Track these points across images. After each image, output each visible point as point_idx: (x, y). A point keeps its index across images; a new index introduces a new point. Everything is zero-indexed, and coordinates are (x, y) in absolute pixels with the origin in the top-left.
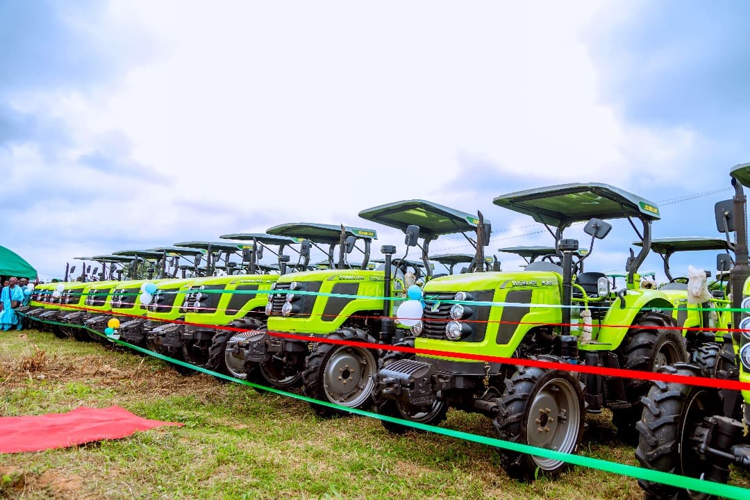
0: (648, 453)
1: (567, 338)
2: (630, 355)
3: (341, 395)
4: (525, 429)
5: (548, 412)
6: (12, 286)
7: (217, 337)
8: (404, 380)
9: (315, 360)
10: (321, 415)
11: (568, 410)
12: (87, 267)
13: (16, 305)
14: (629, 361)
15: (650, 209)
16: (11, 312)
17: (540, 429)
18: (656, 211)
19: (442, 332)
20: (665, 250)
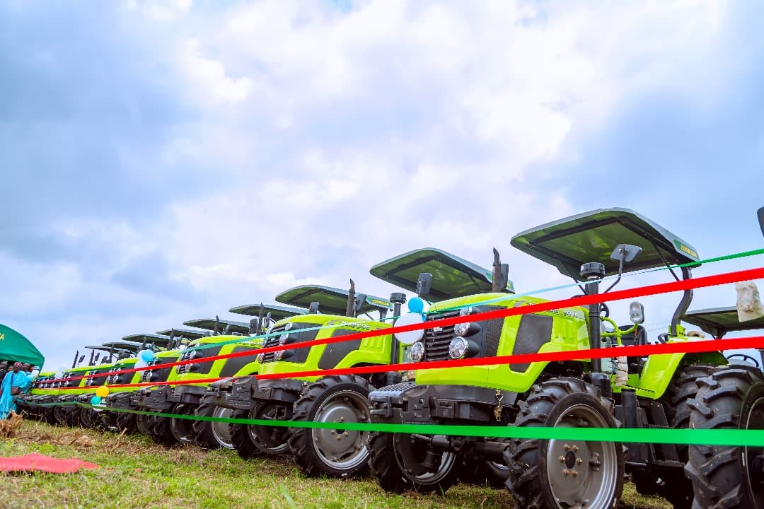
0: (702, 466)
1: (597, 376)
2: (679, 406)
3: (334, 453)
4: (544, 460)
5: (576, 451)
6: (16, 372)
7: (205, 397)
8: (395, 399)
9: (304, 404)
10: (307, 473)
11: (601, 453)
12: (95, 355)
13: (16, 392)
14: (677, 415)
15: (689, 251)
16: (10, 398)
17: (565, 470)
18: (695, 255)
19: (445, 353)
20: (716, 330)
